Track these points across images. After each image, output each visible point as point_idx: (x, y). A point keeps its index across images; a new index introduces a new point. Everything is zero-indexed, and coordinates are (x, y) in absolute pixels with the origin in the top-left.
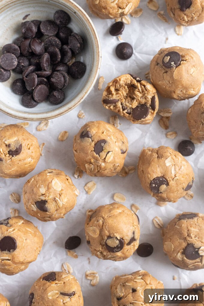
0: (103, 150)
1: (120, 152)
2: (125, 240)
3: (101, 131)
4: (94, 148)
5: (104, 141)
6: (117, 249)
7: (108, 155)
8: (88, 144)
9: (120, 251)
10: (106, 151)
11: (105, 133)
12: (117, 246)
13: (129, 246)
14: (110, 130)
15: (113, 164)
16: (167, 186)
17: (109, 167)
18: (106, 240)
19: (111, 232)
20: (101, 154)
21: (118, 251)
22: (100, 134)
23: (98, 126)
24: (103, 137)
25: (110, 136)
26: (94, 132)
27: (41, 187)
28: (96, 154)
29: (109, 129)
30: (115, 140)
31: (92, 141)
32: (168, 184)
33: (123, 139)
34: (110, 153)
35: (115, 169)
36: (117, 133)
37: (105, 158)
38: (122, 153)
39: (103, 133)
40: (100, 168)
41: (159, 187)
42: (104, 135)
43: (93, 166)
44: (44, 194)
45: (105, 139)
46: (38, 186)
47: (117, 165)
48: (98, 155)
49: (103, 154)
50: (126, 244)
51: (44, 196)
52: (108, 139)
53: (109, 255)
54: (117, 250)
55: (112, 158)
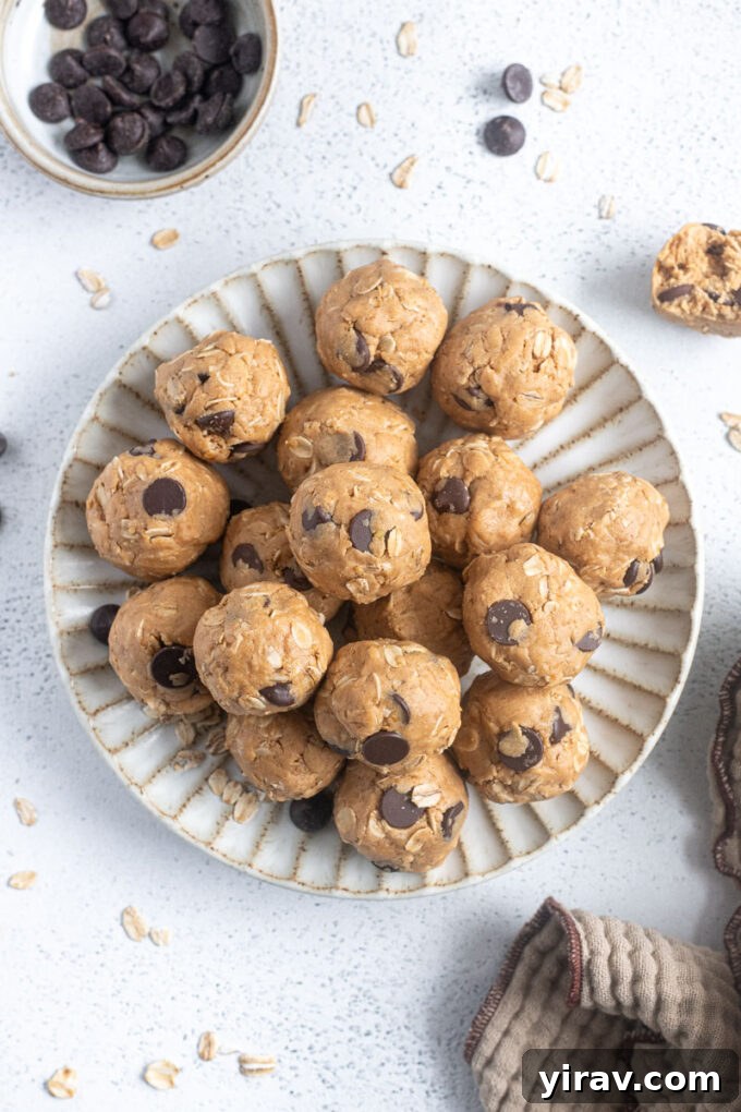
0: (373, 535)
1: (412, 518)
2: (543, 732)
3: (346, 494)
4: (351, 540)
5: (366, 513)
6: (531, 758)
7: (389, 541)
8: (333, 537)
9: (538, 761)
10: (382, 534)
11: (356, 492)
12: (527, 750)
13: (558, 747)
14: (366, 479)
15: (410, 554)
16: (528, 624)
17: (403, 565)
18: (498, 745)
19: (503, 722)
20: (372, 546)
21: (535, 764)
22: (348, 502)
23: (333, 484)
24: (358, 506)
25: (371, 495)
26: (332, 502)
27: (269, 654)
28: (363, 551)
29: (361, 478)
30: (388, 499)
31: (339, 525)
32: (530, 619)
33: (404, 485)
34: (391, 534)
35: (418, 562)
36: (384, 479)
37: (386, 551)
38: (416, 520)
39: (352, 495)
40: (385, 576)
41: (508, 627)
42: (360, 498)
43: (365, 581)
44: (282, 668)
45: (366, 507)
46: (260, 651)
47: (419, 551)
48: (367, 553)
49: (378, 544)
50: (547, 740)
51: (284, 672)
52: (371, 504)
53: (518, 783)
54: (532, 761)
55: (400, 543)
